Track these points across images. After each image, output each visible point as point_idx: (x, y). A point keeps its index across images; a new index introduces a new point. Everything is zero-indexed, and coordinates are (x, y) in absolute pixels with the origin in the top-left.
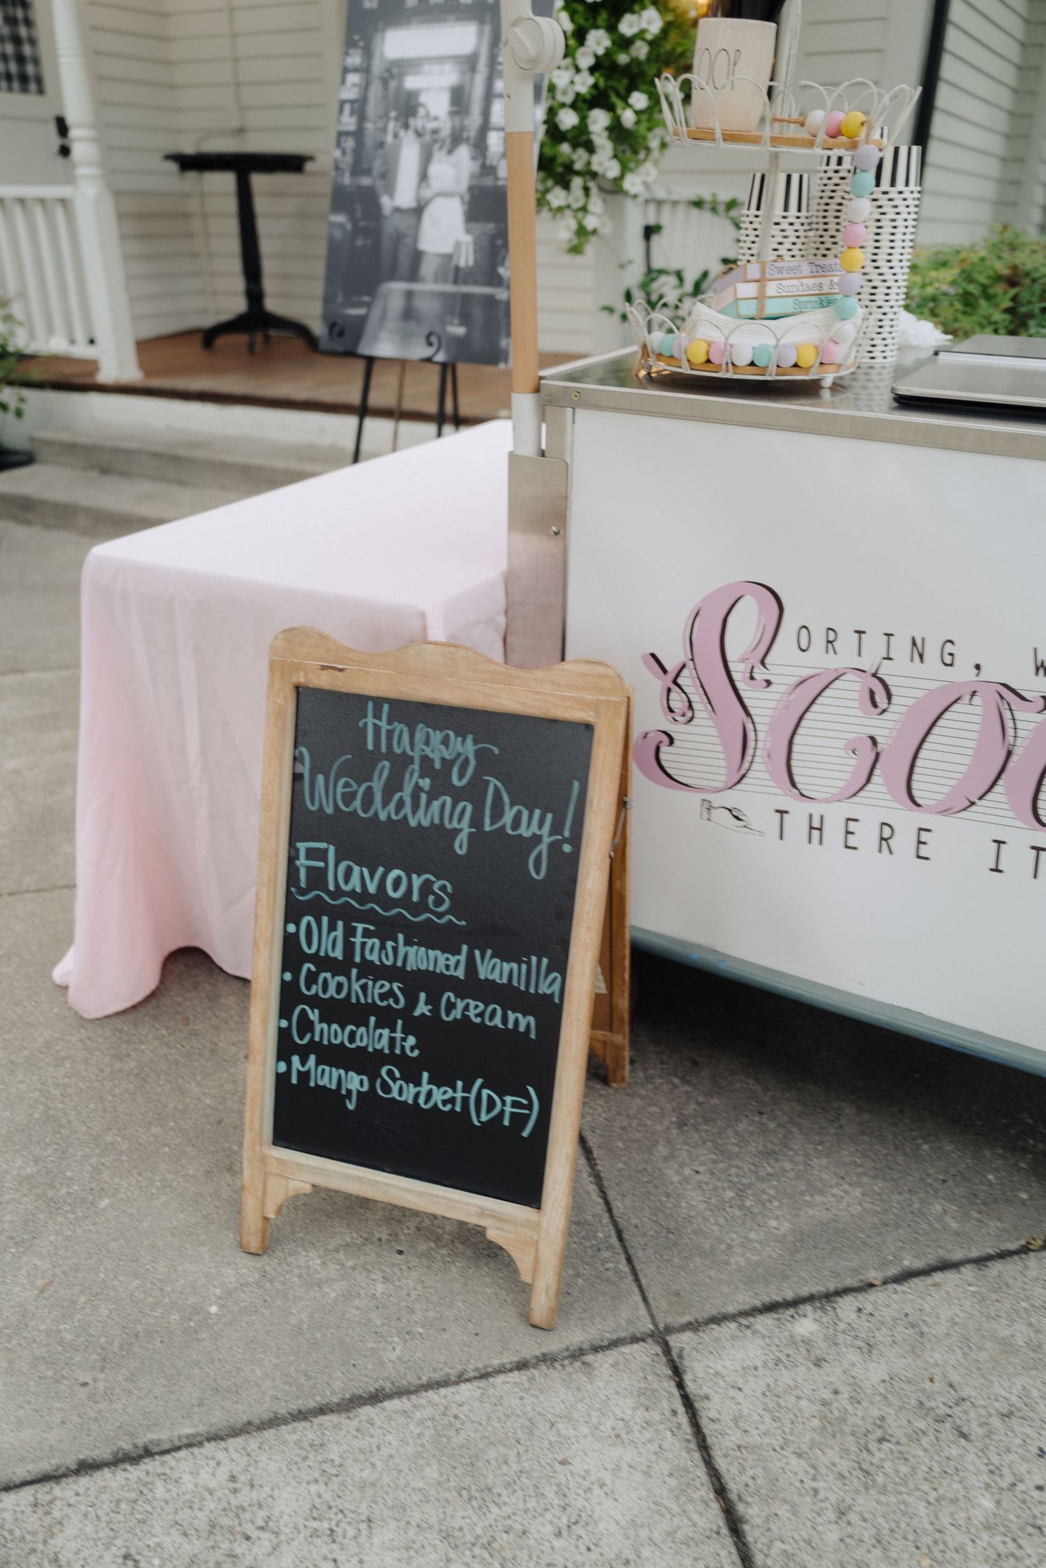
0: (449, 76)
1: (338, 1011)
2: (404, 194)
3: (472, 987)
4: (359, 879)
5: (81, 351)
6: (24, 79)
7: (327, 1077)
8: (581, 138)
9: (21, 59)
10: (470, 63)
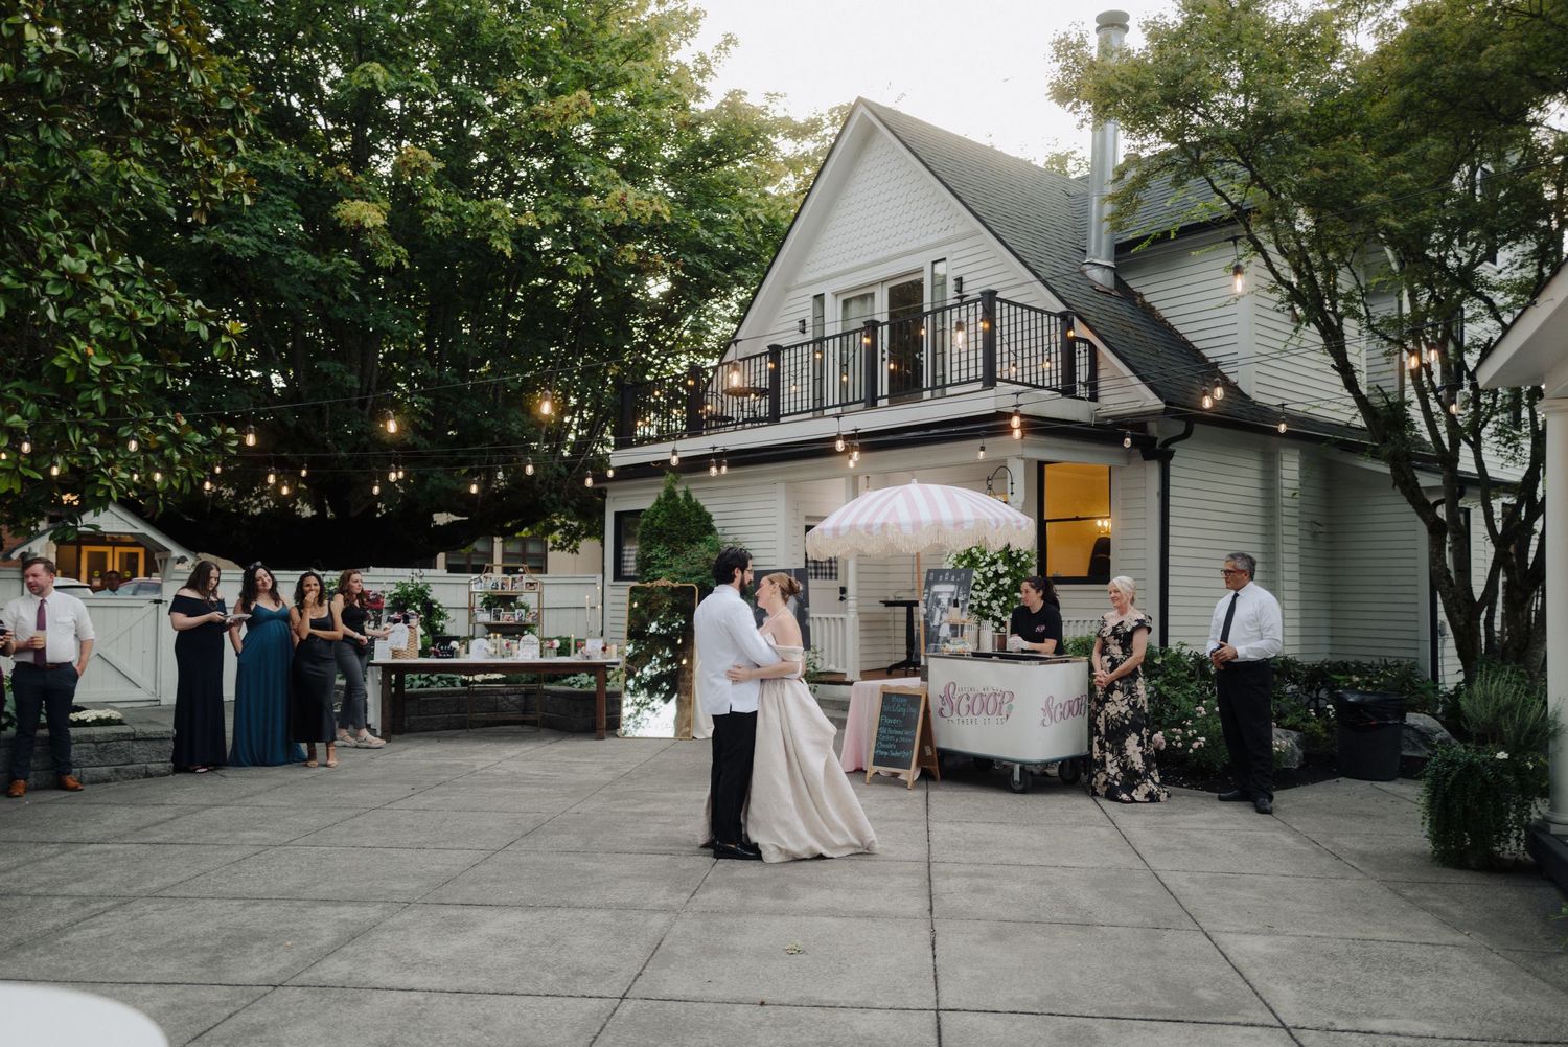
0: (949, 596)
1: (885, 742)
2: (936, 623)
3: (904, 736)
4: (890, 721)
5: (840, 670)
6: (831, 574)
7: (882, 753)
8: (989, 607)
9: (831, 568)
10: (953, 593)
